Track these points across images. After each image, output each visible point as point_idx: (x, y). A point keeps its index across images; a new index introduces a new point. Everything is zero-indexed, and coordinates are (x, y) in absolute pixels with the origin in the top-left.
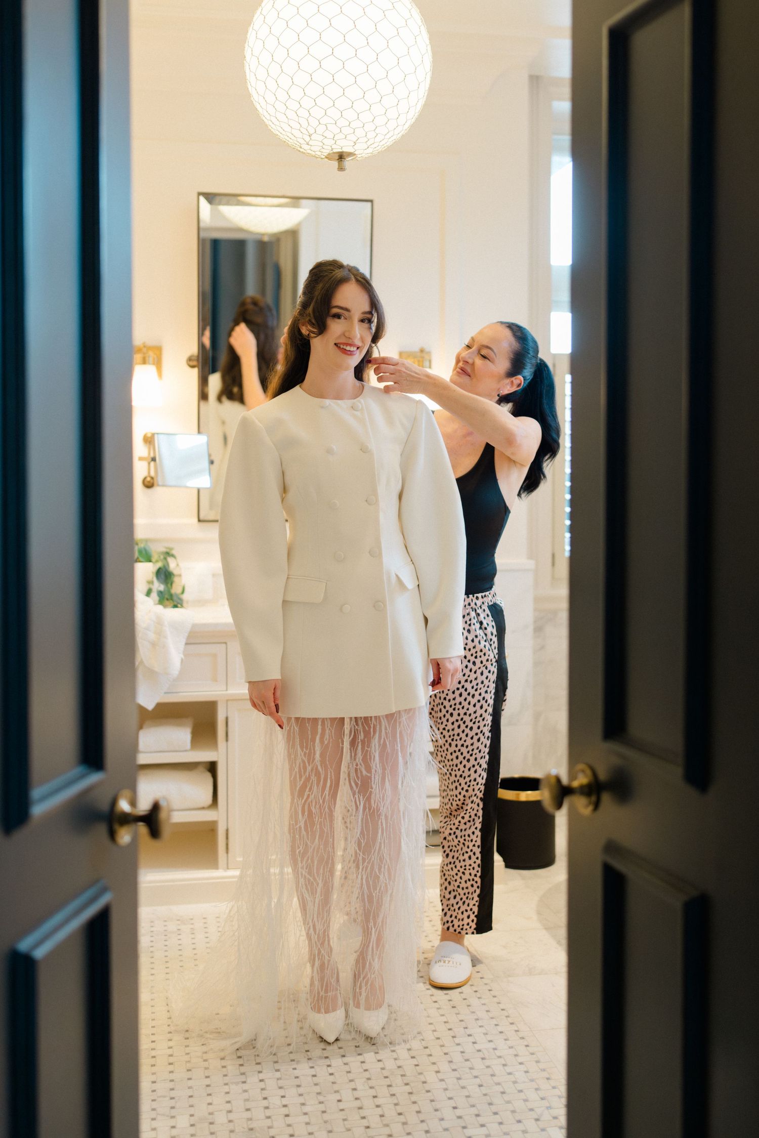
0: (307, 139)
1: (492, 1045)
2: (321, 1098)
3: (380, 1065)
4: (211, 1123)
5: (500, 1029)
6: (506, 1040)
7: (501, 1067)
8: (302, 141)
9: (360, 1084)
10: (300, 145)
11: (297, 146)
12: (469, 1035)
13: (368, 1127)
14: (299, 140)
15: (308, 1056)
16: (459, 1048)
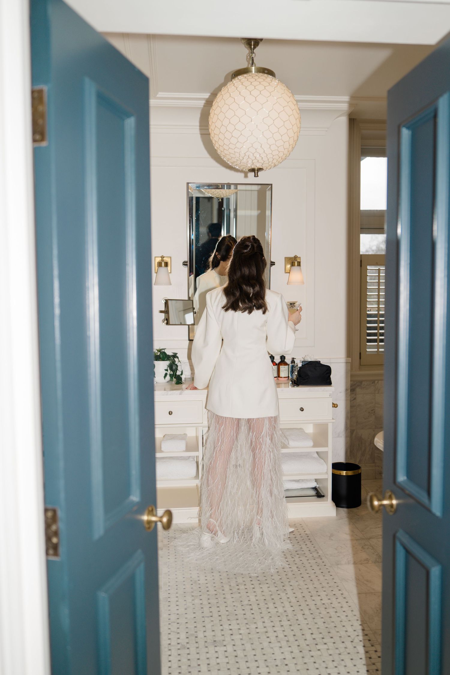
1: (329, 601)
2: (248, 626)
3: (276, 610)
4: (196, 637)
5: (334, 593)
6: (337, 599)
7: (334, 613)
9: (266, 619)
12: (319, 596)
13: (270, 642)
15: (241, 603)
16: (314, 603)
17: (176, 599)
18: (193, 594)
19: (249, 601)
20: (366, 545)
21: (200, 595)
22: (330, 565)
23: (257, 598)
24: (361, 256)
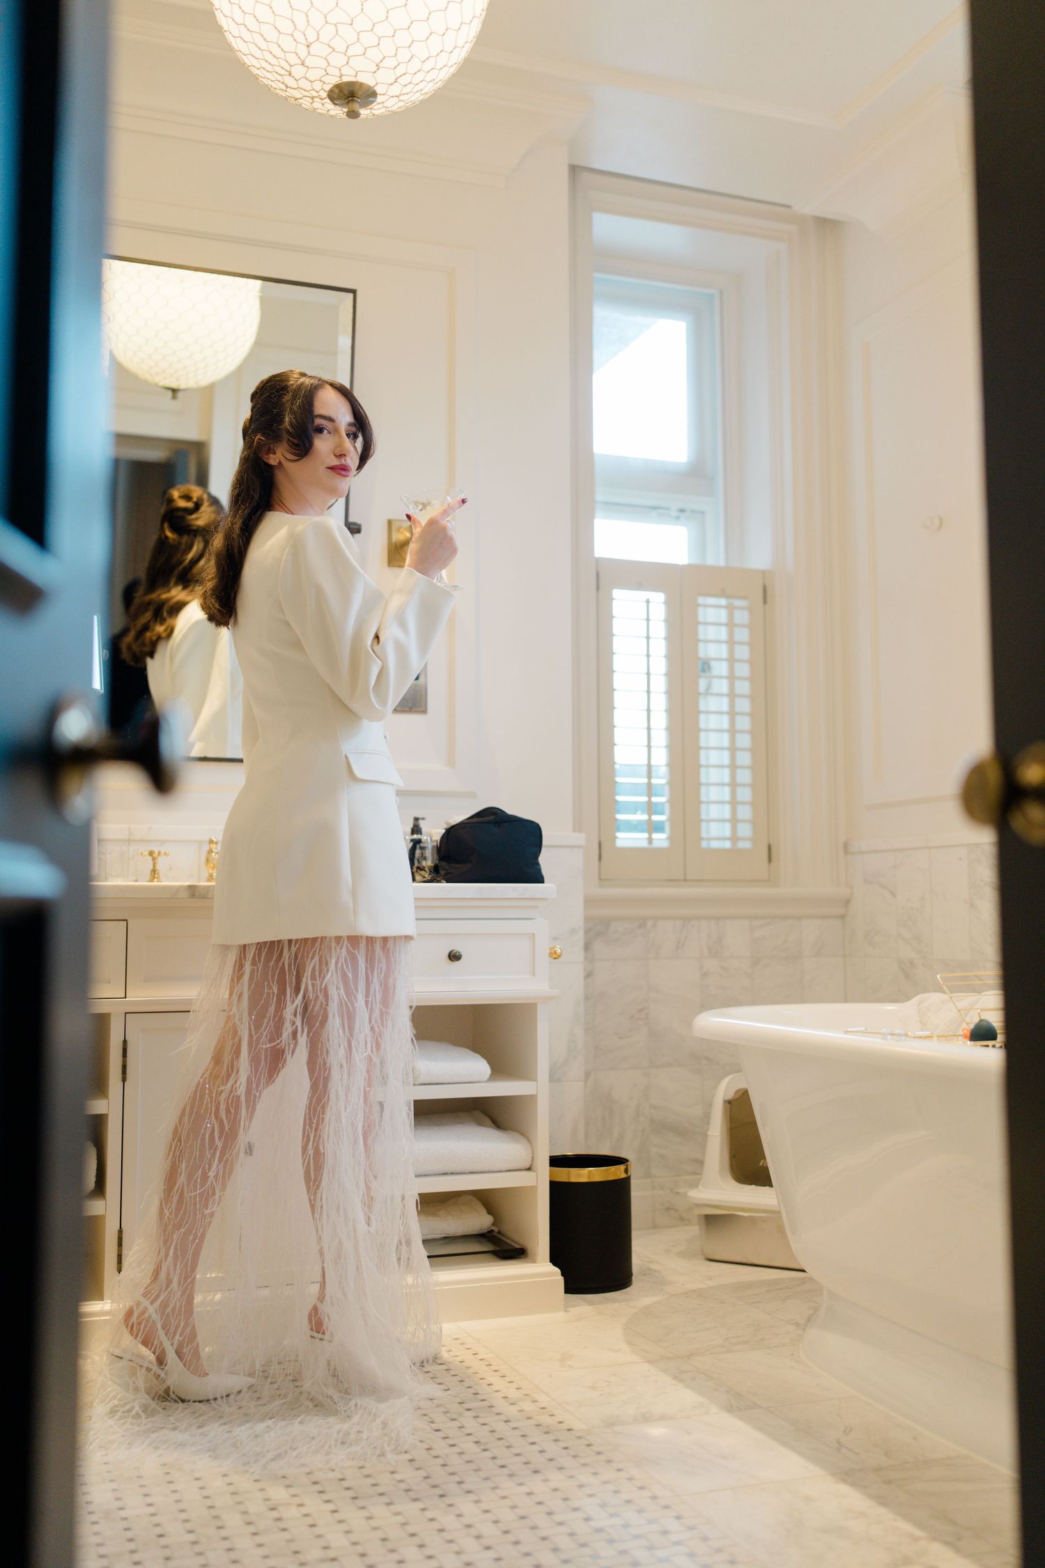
19: (326, 1548)
20: (683, 1372)
22: (585, 1428)
24: (598, 560)
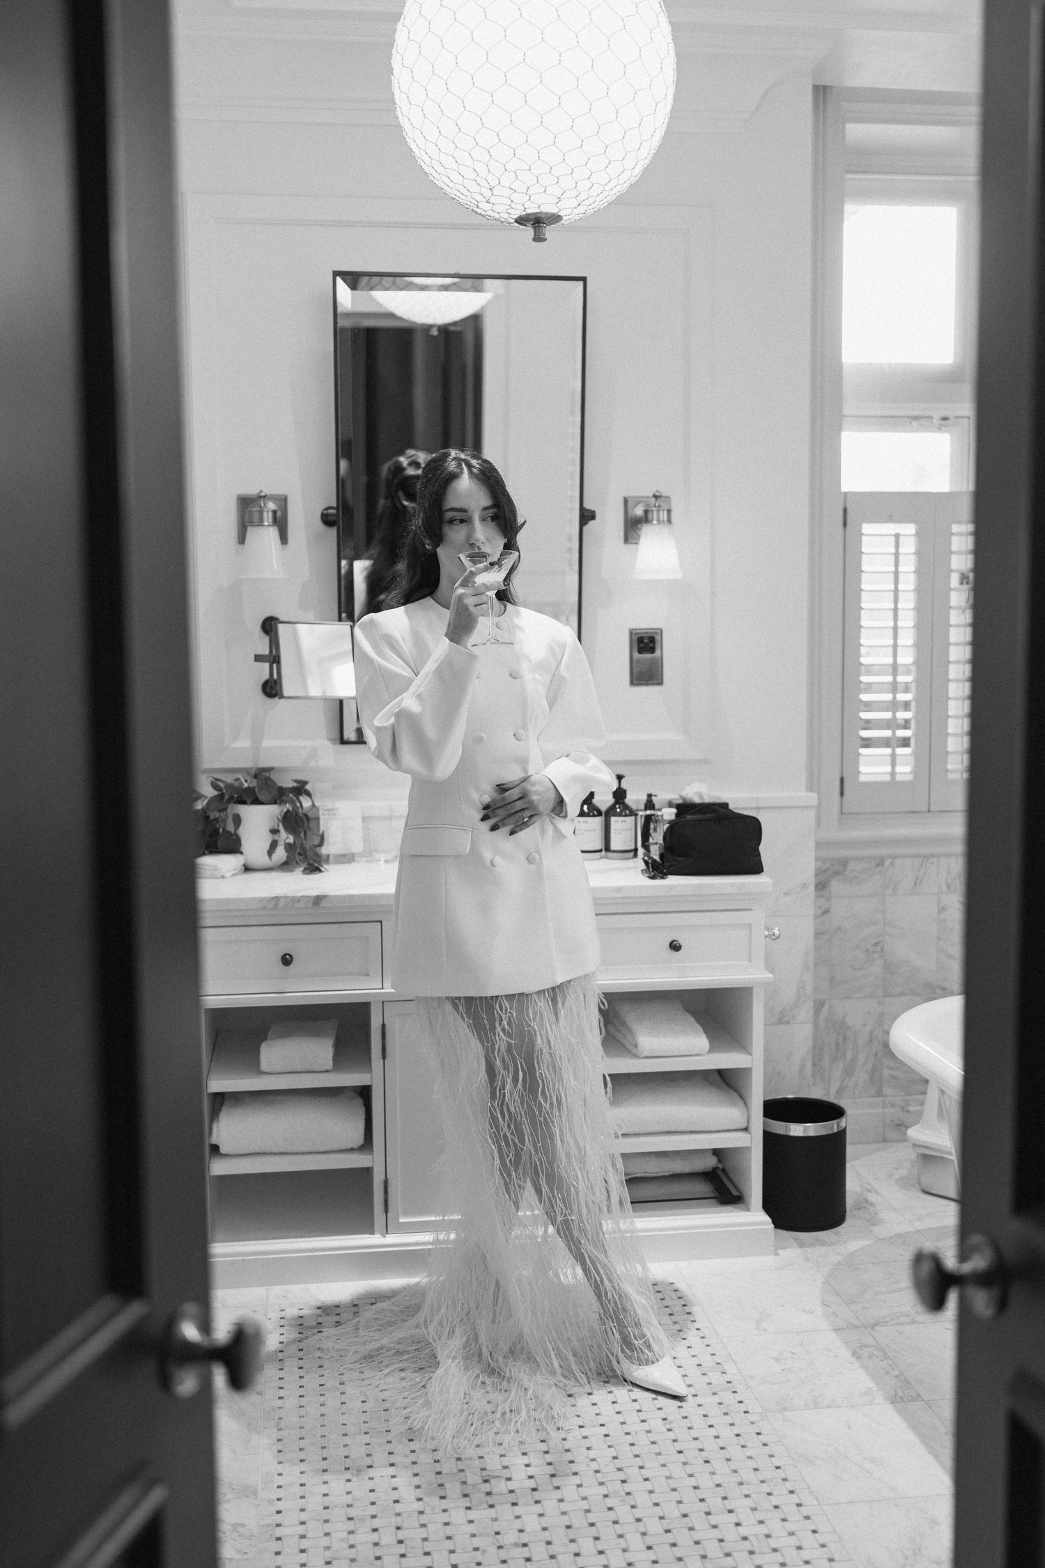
0: (487, 193)
1: (763, 1530)
5: (774, 1500)
6: (783, 1520)
8: (479, 198)
10: (476, 203)
11: (472, 205)
12: (730, 1511)
14: (475, 196)
15: (498, 1542)
16: (716, 1534)
17: (301, 1530)
18: (351, 1512)
19: (521, 1531)
20: (864, 1346)
21: (374, 1517)
22: (761, 1411)
23: (545, 1522)
24: (845, 494)
